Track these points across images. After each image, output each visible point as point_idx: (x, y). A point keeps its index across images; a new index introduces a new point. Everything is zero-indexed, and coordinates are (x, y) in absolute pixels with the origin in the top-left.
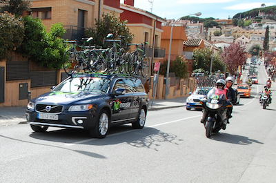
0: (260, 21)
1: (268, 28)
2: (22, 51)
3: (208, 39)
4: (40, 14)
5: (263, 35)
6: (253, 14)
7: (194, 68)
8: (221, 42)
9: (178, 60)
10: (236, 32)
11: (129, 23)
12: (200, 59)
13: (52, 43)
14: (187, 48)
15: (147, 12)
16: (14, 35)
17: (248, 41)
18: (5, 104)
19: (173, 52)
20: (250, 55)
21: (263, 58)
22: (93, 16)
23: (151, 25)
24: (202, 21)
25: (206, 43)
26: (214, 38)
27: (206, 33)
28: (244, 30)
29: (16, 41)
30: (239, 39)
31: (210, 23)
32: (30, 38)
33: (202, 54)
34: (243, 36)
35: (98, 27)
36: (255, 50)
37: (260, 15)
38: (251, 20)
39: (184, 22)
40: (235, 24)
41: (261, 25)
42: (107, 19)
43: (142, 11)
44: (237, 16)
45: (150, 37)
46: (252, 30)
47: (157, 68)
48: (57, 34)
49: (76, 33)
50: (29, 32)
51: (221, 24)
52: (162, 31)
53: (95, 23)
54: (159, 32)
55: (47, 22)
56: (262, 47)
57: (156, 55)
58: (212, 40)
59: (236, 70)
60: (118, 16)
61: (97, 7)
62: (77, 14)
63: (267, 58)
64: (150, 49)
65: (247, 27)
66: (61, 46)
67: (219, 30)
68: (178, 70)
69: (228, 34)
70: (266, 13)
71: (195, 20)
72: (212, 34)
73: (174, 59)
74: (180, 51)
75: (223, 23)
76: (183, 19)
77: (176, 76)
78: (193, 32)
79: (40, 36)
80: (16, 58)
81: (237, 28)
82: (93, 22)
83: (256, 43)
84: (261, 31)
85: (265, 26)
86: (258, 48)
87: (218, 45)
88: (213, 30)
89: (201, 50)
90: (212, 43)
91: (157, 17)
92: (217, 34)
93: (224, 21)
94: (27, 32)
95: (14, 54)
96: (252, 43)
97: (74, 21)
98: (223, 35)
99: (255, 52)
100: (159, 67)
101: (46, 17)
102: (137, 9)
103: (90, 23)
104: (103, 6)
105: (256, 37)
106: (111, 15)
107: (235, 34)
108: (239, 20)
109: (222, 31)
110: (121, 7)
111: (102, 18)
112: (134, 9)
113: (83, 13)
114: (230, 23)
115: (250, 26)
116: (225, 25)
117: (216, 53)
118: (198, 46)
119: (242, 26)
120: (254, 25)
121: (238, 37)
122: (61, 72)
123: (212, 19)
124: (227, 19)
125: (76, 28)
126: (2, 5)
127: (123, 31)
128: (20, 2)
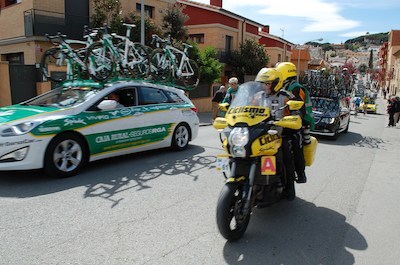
0: (366, 45)
1: (372, 51)
3: (326, 59)
4: (195, 39)
5: (369, 56)
6: (361, 40)
8: (336, 62)
10: (347, 54)
11: (266, 46)
13: (206, 62)
14: (311, 67)
15: (279, 38)
17: (357, 61)
20: (359, 72)
21: (369, 75)
22: (237, 40)
23: (283, 48)
24: (320, 45)
25: (325, 63)
26: (330, 59)
27: (325, 55)
28: (354, 53)
31: (327, 47)
34: (353, 57)
35: (242, 50)
36: (362, 68)
37: (366, 41)
38: (359, 44)
39: (307, 46)
40: (347, 48)
41: (366, 49)
42: (249, 43)
43: (275, 37)
44: (348, 42)
45: (282, 58)
46: (360, 53)
48: (210, 55)
49: (224, 54)
51: (336, 48)
52: (292, 53)
53: (239, 46)
54: (289, 54)
55: (201, 45)
56: (367, 65)
60: (257, 41)
61: (240, 34)
62: (224, 39)
63: (372, 74)
65: (356, 50)
66: (213, 65)
67: (334, 52)
69: (342, 56)
70: (370, 40)
71: (316, 45)
72: (329, 56)
74: (306, 69)
78: (314, 53)
79: (197, 57)
81: (348, 51)
83: (363, 63)
84: (366, 53)
85: (370, 49)
86: (364, 67)
87: (334, 64)
88: (329, 53)
90: (329, 62)
91: (288, 42)
92: (333, 56)
93: (338, 45)
96: (360, 62)
97: (223, 45)
98: (338, 57)
99: (363, 70)
101: (200, 42)
102: (272, 36)
103: (236, 47)
104: (245, 33)
105: (363, 58)
106: (252, 40)
108: (350, 44)
109: (337, 53)
110: (259, 34)
111: (245, 42)
112: (269, 35)
113: (229, 38)
114: (343, 47)
115: (358, 49)
116: (339, 49)
118: (319, 65)
119: (352, 49)
120: (361, 48)
121: (349, 58)
122: (213, 85)
124: (340, 44)
125: (224, 51)
126: (165, 31)
127: (262, 54)
128: (180, 29)
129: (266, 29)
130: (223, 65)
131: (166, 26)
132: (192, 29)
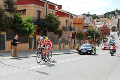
0: (116, 16)
1: (119, 19)
2: (13, 28)
3: (94, 23)
5: (117, 22)
6: (113, 13)
7: (87, 36)
8: (99, 25)
9: (81, 32)
10: (106, 21)
11: (59, 16)
12: (90, 32)
13: (26, 25)
14: (84, 27)
15: (67, 12)
16: (10, 21)
17: (111, 24)
18: (5, 50)
19: (78, 29)
20: (112, 31)
21: (117, 32)
22: (44, 13)
23: (69, 17)
24: (91, 16)
25: (93, 25)
26: (96, 23)
27: (93, 21)
28: (109, 20)
29: (10, 24)
30: (107, 23)
31: (95, 17)
32: (16, 23)
33: (91, 30)
34: (109, 22)
35: (46, 18)
36: (114, 28)
37: (116, 13)
38: (112, 15)
39: (84, 16)
40: (105, 17)
41: (116, 18)
42: (50, 14)
43: (65, 11)
44: (106, 14)
45: (69, 22)
46: (113, 20)
47: (71, 36)
48: (28, 21)
49: (37, 20)
50: (16, 20)
51: (99, 17)
52: (74, 20)
53: (45, 16)
54: (72, 20)
55: (24, 15)
56: (117, 27)
57: (71, 30)
58: (95, 24)
59: (105, 37)
60: (54, 13)
61: (45, 9)
62: (37, 13)
63: (119, 32)
64: (68, 27)
65: (110, 19)
66: (30, 26)
67: (98, 19)
68: (80, 37)
69: (102, 21)
70: (118, 13)
71: (88, 15)
72: (96, 21)
73: (79, 32)
74: (81, 29)
75: (100, 17)
76: (83, 15)
77: (80, 39)
78: (87, 21)
79: (21, 22)
80: (10, 31)
81: (106, 19)
82: (44, 16)
83: (114, 25)
84: (116, 20)
85: (118, 18)
86: (115, 27)
88: (96, 20)
89: (90, 28)
90: (95, 25)
91: (71, 14)
92: (98, 21)
93: (100, 16)
94: (15, 20)
95: (9, 29)
96: (112, 25)
97: (36, 16)
98: (100, 22)
100: (72, 35)
102: (63, 11)
103: (43, 16)
104: (48, 9)
105: (114, 23)
106: (51, 13)
107: (105, 21)
109: (100, 20)
110: (56, 10)
111: (47, 14)
112: (62, 10)
113: (39, 12)
114: (103, 17)
115: (112, 18)
116: (101, 18)
117: (97, 30)
118: (89, 27)
119: (108, 18)
120: (113, 17)
121: (107, 22)
122: (29, 37)
123: (96, 15)
124: (102, 15)
125: (37, 19)
126: (5, 8)
127: (56, 20)
128: (12, 7)
129: (60, 7)
130: (35, 26)
131: (6, 6)
132: (19, 7)
